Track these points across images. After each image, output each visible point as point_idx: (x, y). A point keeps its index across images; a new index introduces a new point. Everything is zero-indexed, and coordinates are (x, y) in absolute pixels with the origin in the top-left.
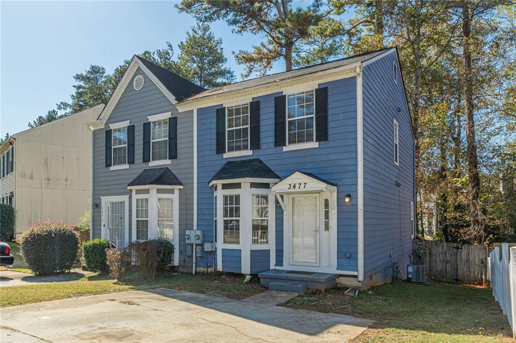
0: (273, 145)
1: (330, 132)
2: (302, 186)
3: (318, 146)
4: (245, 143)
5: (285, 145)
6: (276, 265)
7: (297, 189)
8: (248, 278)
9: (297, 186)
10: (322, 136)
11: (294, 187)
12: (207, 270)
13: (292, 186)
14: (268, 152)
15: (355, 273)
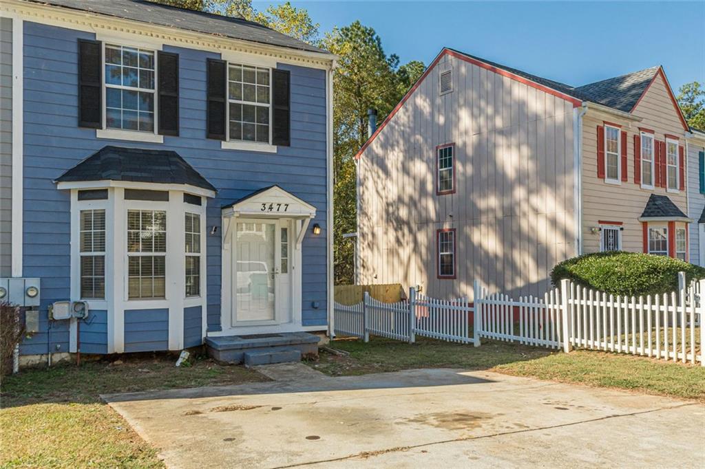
0: (202, 134)
1: (293, 135)
2: (283, 208)
3: (275, 151)
4: (146, 120)
5: (225, 140)
6: (208, 331)
7: (274, 212)
8: (185, 355)
9: (275, 207)
10: (282, 137)
11: (271, 208)
12: (51, 359)
13: (267, 206)
14: (194, 144)
15: (325, 328)
